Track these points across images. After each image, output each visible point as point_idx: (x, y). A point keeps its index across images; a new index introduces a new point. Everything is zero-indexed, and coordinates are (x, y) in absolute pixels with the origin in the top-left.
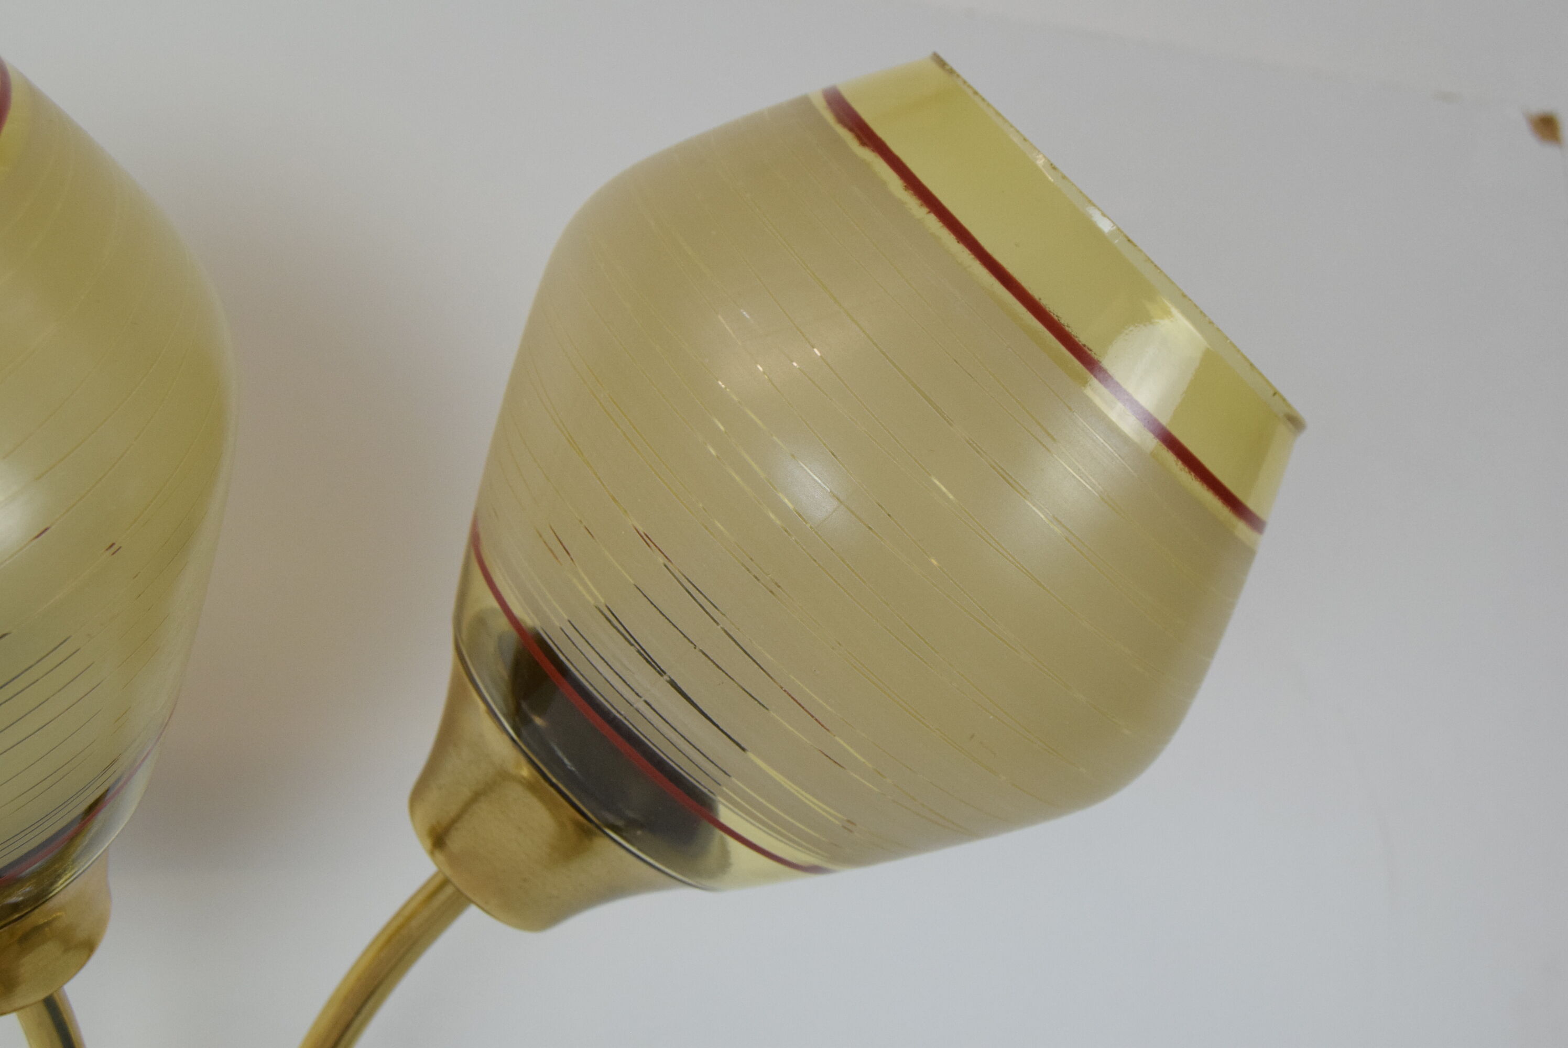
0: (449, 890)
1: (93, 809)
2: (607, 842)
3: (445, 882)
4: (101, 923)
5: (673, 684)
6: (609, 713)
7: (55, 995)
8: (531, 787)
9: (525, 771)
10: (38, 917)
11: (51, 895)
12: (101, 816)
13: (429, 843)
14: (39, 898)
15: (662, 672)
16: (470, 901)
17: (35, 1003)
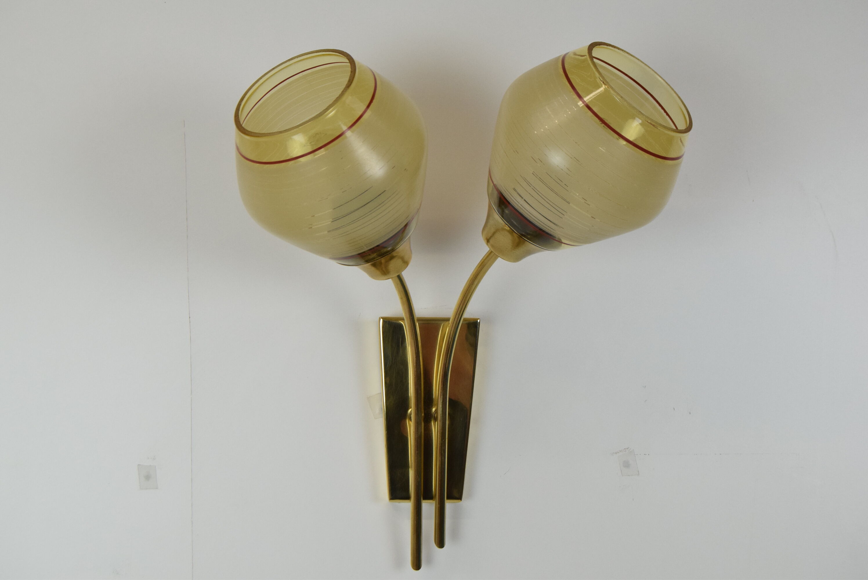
0: (492, 254)
1: (406, 226)
2: (527, 242)
3: (492, 252)
4: (410, 258)
5: (525, 200)
6: (514, 207)
7: (400, 275)
8: (508, 231)
9: (507, 228)
10: (394, 254)
11: (397, 247)
12: (407, 228)
13: (486, 241)
14: (393, 250)
15: (522, 198)
16: (498, 257)
17: (395, 277)
